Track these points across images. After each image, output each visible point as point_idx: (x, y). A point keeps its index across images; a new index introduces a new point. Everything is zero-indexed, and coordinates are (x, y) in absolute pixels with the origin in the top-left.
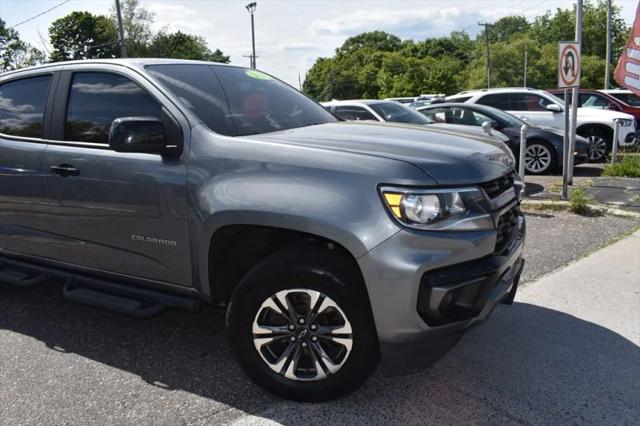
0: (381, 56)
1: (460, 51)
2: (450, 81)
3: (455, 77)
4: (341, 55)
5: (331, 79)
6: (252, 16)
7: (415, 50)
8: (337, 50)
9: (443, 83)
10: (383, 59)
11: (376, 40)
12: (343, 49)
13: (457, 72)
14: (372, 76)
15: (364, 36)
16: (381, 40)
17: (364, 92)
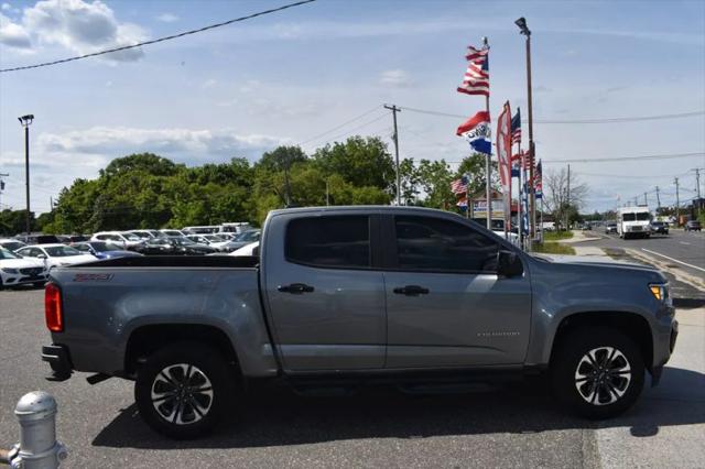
0: (160, 181)
1: (241, 178)
2: (240, 208)
3: (244, 204)
4: (109, 177)
5: (101, 205)
6: (27, 129)
7: (193, 176)
8: (102, 172)
9: (233, 211)
10: (163, 184)
11: (146, 163)
12: (108, 170)
13: (244, 200)
14: (152, 202)
15: (133, 157)
16: (152, 164)
17: (142, 219)
